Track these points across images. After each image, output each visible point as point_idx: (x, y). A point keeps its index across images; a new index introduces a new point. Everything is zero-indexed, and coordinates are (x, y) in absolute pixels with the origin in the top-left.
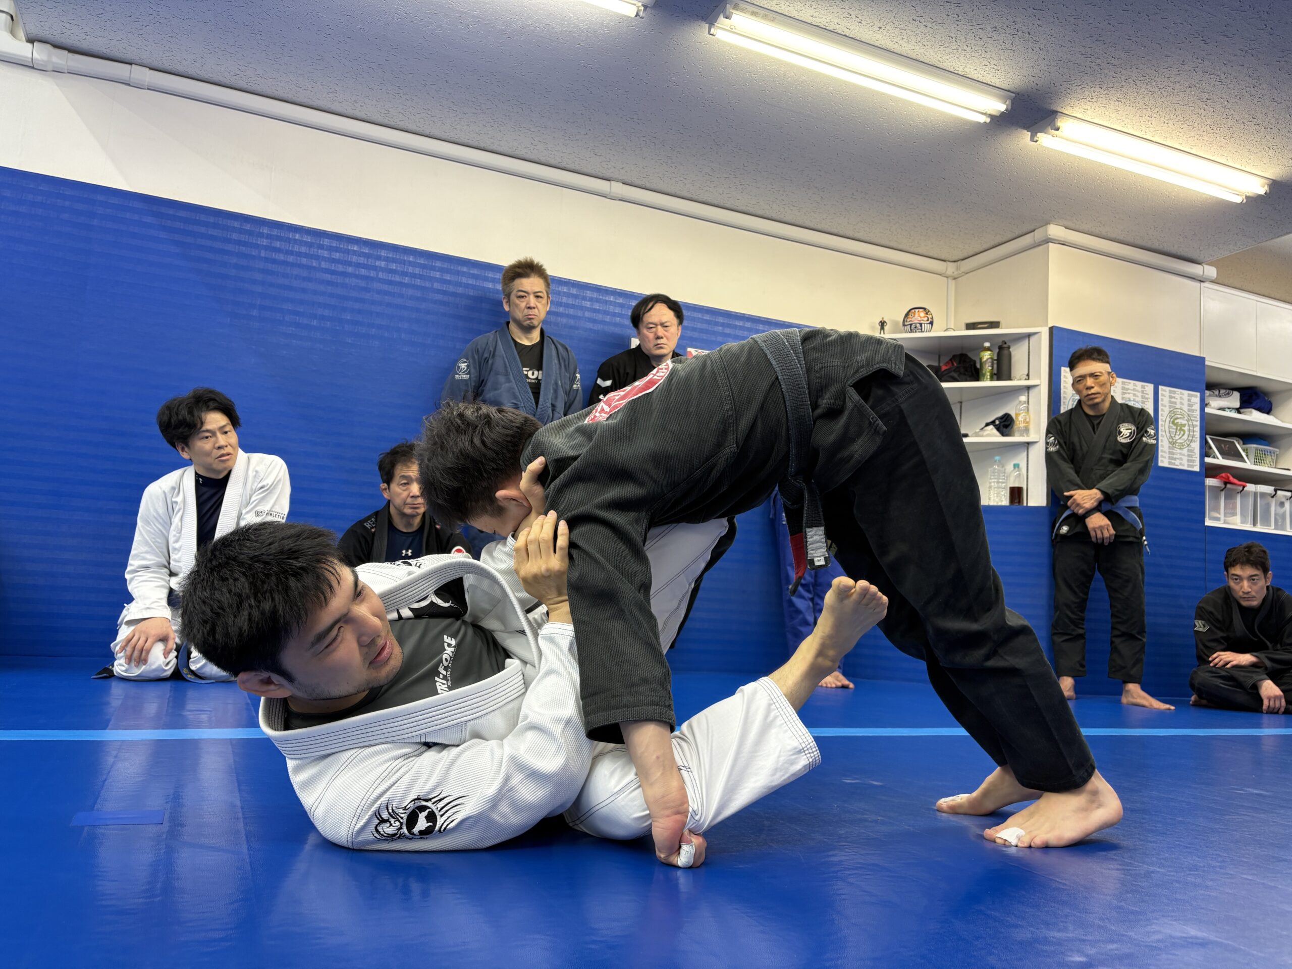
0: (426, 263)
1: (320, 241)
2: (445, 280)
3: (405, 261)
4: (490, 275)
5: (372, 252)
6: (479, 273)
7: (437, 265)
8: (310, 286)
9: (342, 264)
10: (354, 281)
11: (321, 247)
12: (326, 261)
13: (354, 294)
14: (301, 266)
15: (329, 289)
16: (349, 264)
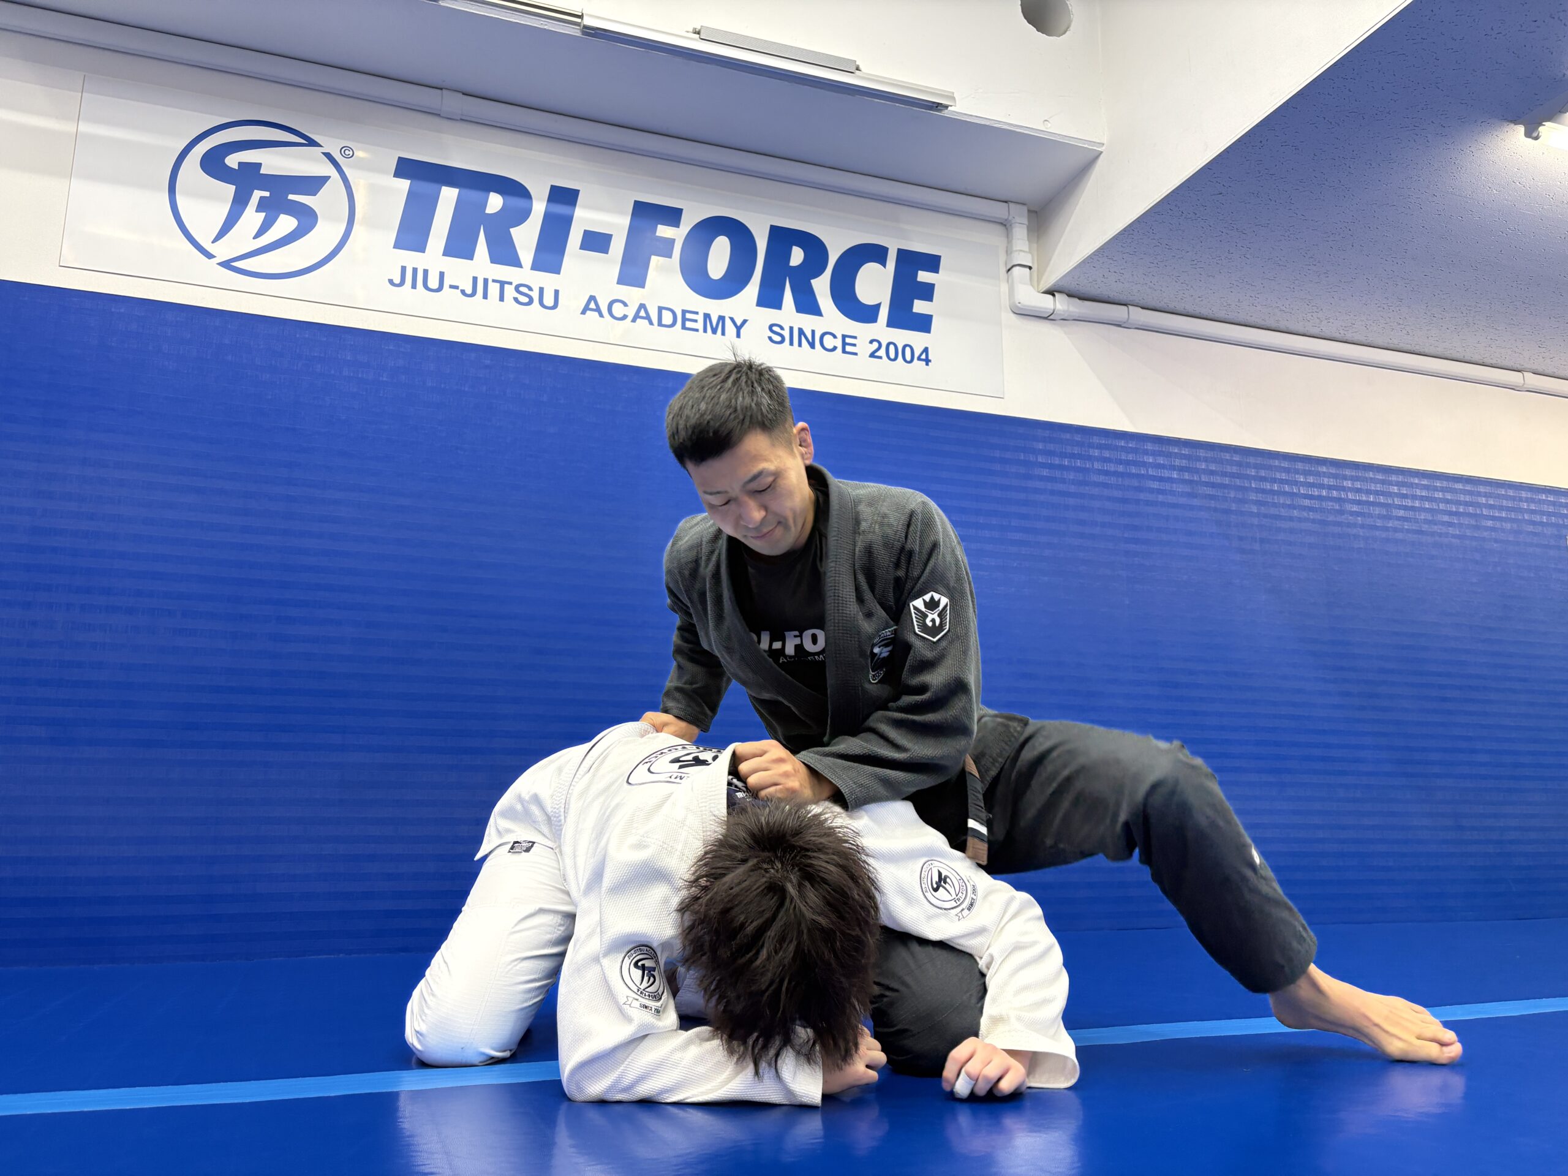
0: (1384, 478)
1: (1295, 465)
2: (1403, 494)
3: (1366, 478)
4: (1438, 485)
5: (1338, 472)
6: (1429, 484)
7: (1393, 479)
8: (1296, 513)
9: (1316, 487)
10: (1330, 505)
11: (1297, 472)
12: (1303, 486)
13: (1331, 518)
14: (1285, 493)
15: (1312, 515)
16: (1321, 486)
